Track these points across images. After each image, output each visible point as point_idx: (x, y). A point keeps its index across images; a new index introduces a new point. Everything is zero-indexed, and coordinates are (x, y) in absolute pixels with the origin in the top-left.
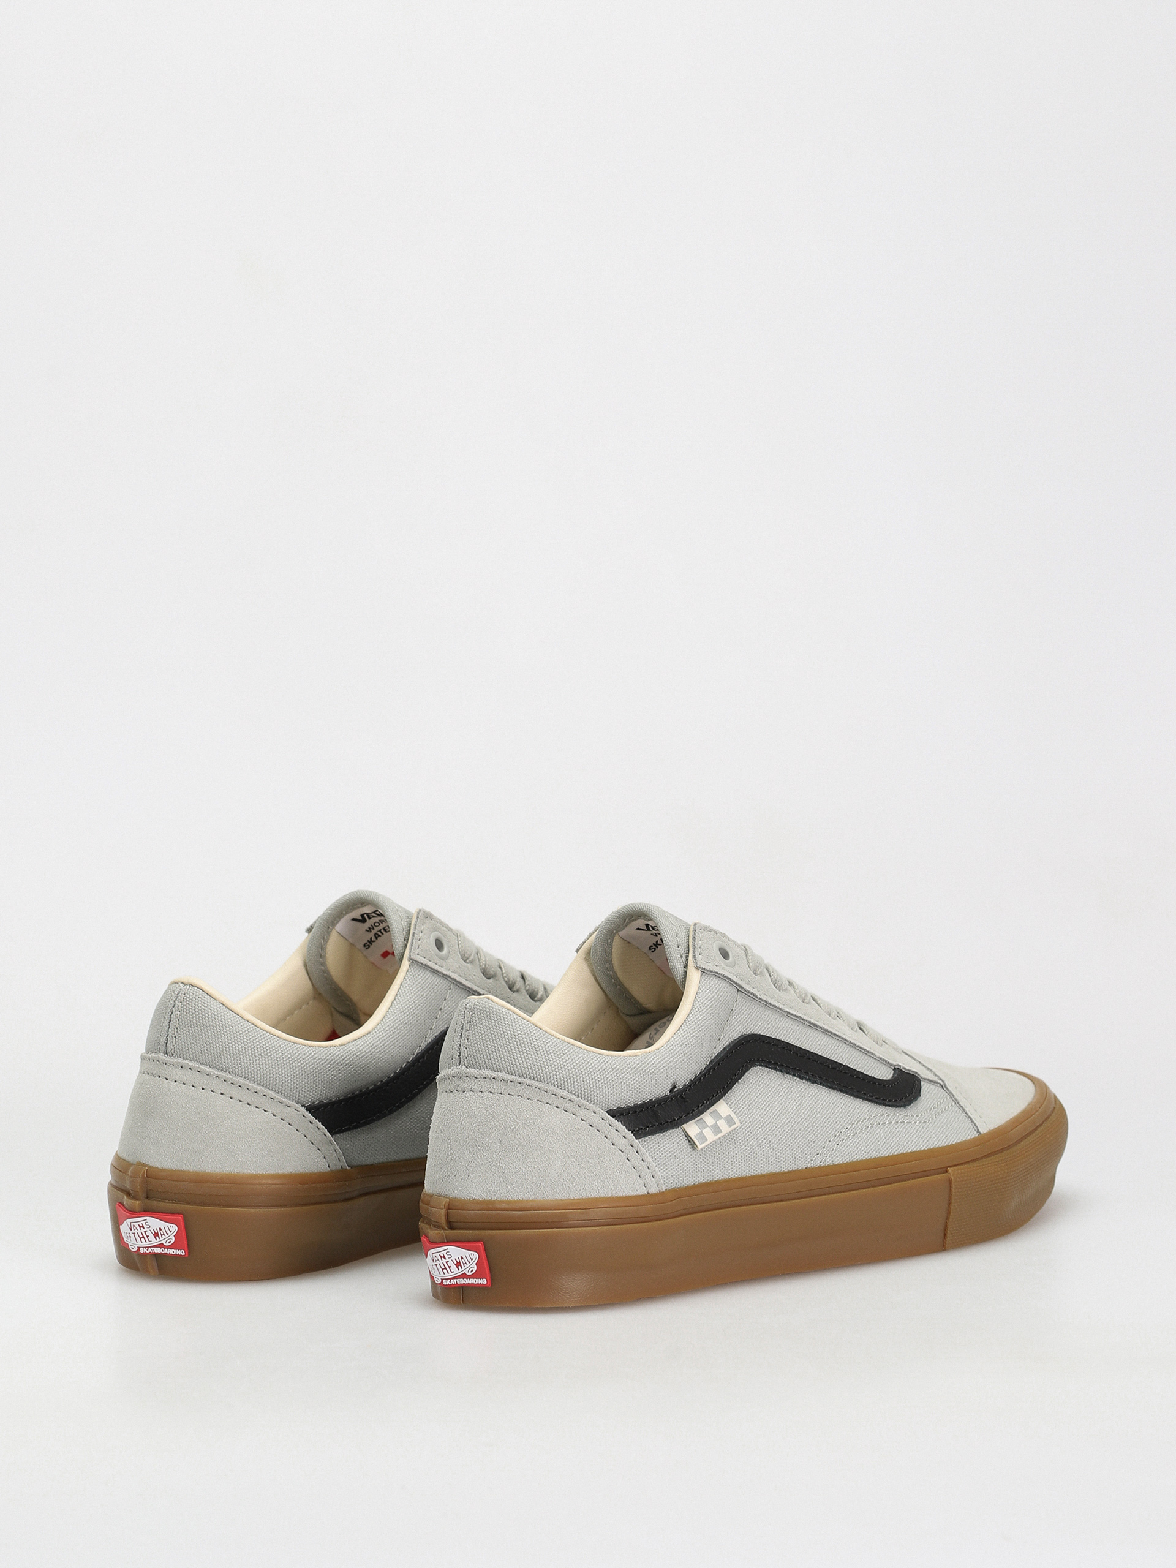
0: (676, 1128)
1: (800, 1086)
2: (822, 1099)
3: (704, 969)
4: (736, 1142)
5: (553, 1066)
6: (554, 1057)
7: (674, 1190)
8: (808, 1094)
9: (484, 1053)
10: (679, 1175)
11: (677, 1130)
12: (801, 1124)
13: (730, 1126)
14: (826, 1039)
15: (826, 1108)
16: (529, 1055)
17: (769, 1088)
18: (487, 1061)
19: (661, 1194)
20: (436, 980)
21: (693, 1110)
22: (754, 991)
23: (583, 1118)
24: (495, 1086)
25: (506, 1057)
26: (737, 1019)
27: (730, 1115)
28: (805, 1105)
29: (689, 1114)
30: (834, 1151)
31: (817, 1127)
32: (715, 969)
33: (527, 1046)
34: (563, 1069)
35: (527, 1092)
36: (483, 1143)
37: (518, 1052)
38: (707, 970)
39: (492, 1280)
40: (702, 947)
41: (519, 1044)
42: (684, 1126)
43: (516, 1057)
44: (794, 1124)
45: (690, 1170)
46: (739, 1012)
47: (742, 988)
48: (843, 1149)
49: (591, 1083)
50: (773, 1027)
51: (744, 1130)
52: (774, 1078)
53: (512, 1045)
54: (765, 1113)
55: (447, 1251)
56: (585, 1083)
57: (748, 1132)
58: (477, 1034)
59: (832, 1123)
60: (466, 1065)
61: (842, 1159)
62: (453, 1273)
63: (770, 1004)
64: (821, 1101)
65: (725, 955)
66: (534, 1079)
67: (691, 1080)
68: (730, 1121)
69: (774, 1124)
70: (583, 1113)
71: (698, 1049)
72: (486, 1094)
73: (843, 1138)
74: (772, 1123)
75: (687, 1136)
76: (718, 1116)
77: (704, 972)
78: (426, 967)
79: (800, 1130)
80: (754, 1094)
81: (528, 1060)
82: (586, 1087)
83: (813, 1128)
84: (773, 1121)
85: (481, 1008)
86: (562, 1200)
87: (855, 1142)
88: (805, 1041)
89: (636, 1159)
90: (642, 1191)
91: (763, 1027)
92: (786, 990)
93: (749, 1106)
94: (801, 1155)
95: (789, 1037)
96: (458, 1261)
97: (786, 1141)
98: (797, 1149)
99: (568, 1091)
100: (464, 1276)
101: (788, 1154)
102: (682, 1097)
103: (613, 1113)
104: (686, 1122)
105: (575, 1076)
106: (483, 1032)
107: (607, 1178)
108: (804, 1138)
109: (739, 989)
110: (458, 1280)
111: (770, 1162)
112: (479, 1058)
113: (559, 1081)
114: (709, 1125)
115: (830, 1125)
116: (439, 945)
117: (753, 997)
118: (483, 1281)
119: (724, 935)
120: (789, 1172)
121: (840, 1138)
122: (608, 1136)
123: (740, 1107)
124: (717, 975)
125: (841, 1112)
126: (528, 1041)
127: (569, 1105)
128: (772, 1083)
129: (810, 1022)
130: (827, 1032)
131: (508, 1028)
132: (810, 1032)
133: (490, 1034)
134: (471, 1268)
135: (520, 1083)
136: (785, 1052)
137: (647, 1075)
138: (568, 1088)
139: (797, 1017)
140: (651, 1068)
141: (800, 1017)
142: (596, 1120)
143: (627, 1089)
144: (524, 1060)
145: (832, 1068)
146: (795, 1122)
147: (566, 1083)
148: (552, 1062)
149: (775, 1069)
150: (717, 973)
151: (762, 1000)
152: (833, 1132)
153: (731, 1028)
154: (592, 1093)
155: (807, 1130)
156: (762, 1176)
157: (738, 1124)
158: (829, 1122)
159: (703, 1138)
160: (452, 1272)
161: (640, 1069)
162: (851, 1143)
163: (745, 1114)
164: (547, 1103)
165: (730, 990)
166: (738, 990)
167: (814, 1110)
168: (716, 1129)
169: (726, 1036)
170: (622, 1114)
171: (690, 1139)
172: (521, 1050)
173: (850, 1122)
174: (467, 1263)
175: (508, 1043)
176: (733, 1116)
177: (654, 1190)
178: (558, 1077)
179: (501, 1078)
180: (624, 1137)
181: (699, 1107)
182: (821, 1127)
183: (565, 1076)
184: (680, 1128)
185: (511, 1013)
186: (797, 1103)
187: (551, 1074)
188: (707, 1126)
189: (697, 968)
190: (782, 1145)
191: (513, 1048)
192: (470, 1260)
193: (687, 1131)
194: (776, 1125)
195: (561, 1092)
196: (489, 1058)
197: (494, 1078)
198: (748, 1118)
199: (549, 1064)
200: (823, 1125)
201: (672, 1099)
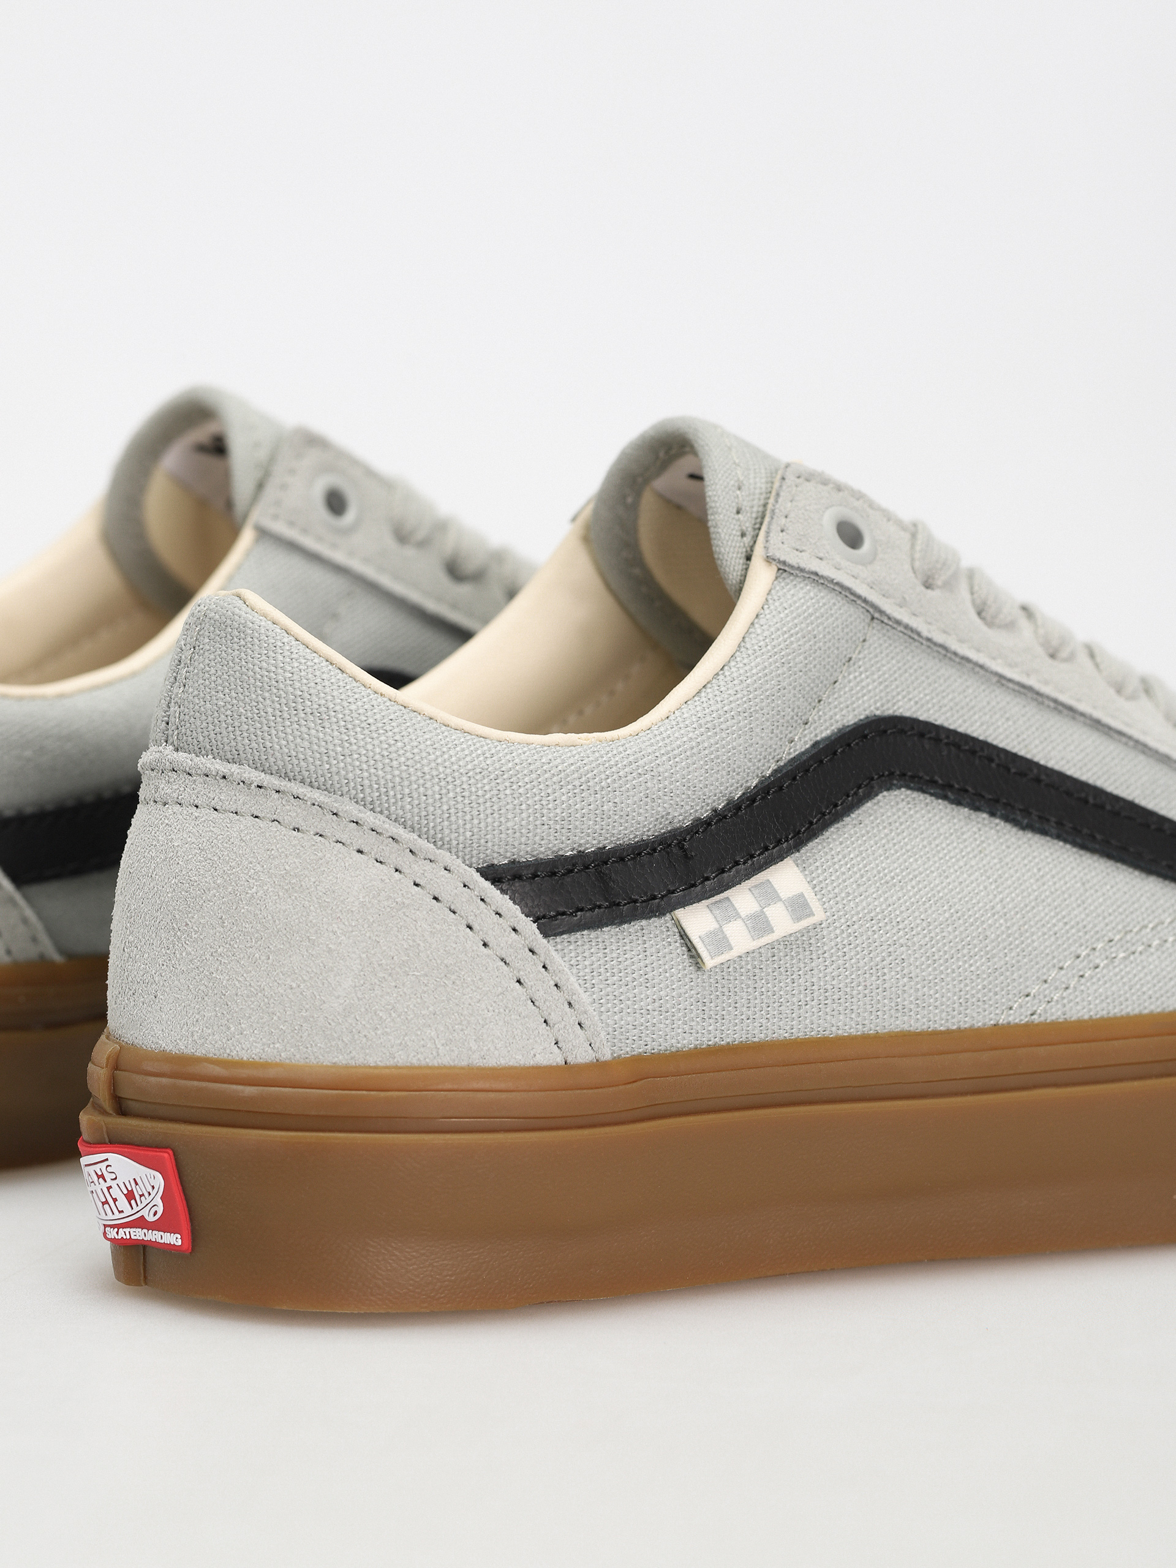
0: (659, 917)
1: (1007, 840)
2: (1058, 873)
3: (784, 563)
4: (814, 956)
5: (356, 756)
6: (360, 736)
7: (638, 1059)
8: (1024, 858)
9: (210, 718)
10: (654, 1025)
11: (662, 920)
12: (990, 926)
13: (799, 919)
14: (1092, 740)
15: (1063, 893)
16: (304, 729)
17: (923, 840)
18: (213, 736)
19: (599, 1066)
20: (317, 575)
21: (708, 879)
22: (914, 623)
23: (418, 881)
24: (224, 795)
25: (252, 730)
26: (862, 681)
27: (801, 895)
28: (1009, 882)
29: (694, 885)
30: (1069, 991)
31: (1033, 934)
32: (814, 565)
33: (300, 707)
34: (380, 766)
35: (293, 813)
36: (187, 925)
37: (279, 719)
38: (792, 567)
39: (194, 1236)
40: (792, 515)
41: (283, 701)
42: (680, 913)
43: (274, 732)
44: (972, 925)
45: (685, 1016)
46: (868, 665)
47: (881, 612)
48: (1095, 987)
49: (444, 800)
50: (957, 704)
51: (838, 932)
52: (942, 818)
53: (268, 702)
54: (900, 894)
55: (106, 1163)
56: (430, 801)
57: (849, 935)
58: (201, 675)
59: (1072, 927)
60: (175, 743)
61: (1090, 1010)
62: (122, 1215)
63: (955, 654)
64: (1053, 877)
65: (851, 536)
66: (311, 785)
67: (715, 810)
68: (798, 907)
69: (918, 921)
70: (417, 869)
71: (741, 741)
72: (205, 813)
73: (1097, 961)
74: (915, 918)
75: (683, 936)
76: (770, 895)
77: (784, 570)
78: (293, 547)
79: (986, 937)
80: (880, 851)
81: (299, 740)
82: (431, 809)
83: (1021, 935)
84: (917, 914)
85: (217, 617)
86: (347, 1067)
87: (1128, 973)
88: (1037, 742)
89: (540, 984)
90: (547, 1056)
91: (928, 702)
92: (1010, 626)
93: (862, 876)
94: (985, 995)
95: (995, 730)
96: (130, 1189)
97: (947, 961)
98: (972, 981)
99: (388, 817)
100: (141, 1223)
101: (949, 990)
102: (682, 848)
103: (494, 875)
104: (683, 904)
105: (406, 783)
106: (213, 671)
107: (460, 1024)
108: (993, 956)
109: (876, 614)
110: (132, 1230)
111: (900, 1007)
112: (199, 730)
113: (368, 791)
114: (743, 914)
115: (1067, 932)
116: (336, 503)
117: (911, 634)
118: (174, 1239)
119: (859, 496)
120: (949, 1032)
121: (1090, 961)
122: (476, 926)
123: (838, 878)
124: (815, 578)
125: (1101, 905)
126: (306, 695)
127: (388, 850)
128: (935, 827)
129: (1055, 701)
130: (1097, 725)
131: (264, 665)
132: (1057, 724)
133: (225, 676)
134: (153, 1207)
135: (278, 792)
136: (977, 761)
137: (592, 791)
138: (388, 809)
139: (1023, 686)
140: (603, 776)
141: (1030, 689)
142: (449, 887)
143: (536, 819)
144: (291, 738)
145: (1095, 806)
146: (976, 920)
147: (384, 798)
148: (355, 747)
149: (945, 797)
150: (816, 574)
151: (935, 644)
152: (1073, 949)
153: (842, 699)
154: (446, 823)
155: (1004, 940)
156: (877, 1038)
157: (819, 915)
158: (1066, 924)
159: (720, 941)
160: (120, 1212)
161: (576, 775)
162: (1116, 975)
163: (848, 894)
164: (337, 842)
165: (854, 615)
166: (873, 618)
167: (1030, 895)
168: (759, 924)
169: (827, 717)
170: (517, 877)
171: (689, 944)
172: (286, 715)
173: (1120, 927)
174: (146, 1194)
175: (260, 698)
176: (810, 896)
177: (582, 1055)
178: (366, 782)
179: (237, 778)
180: (514, 930)
181: (723, 871)
182: (1044, 934)
183: (382, 782)
184: (668, 917)
185: (278, 631)
186: (989, 878)
187: (351, 776)
188: (738, 916)
189: (769, 560)
190: (935, 969)
191: (270, 710)
192: (150, 1189)
193: (684, 925)
194: (924, 924)
195: (369, 818)
196: (217, 730)
197: (224, 777)
198: (852, 904)
199: (347, 752)
200: (1050, 930)
201: (654, 850)
